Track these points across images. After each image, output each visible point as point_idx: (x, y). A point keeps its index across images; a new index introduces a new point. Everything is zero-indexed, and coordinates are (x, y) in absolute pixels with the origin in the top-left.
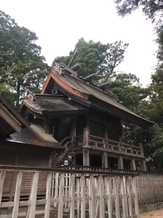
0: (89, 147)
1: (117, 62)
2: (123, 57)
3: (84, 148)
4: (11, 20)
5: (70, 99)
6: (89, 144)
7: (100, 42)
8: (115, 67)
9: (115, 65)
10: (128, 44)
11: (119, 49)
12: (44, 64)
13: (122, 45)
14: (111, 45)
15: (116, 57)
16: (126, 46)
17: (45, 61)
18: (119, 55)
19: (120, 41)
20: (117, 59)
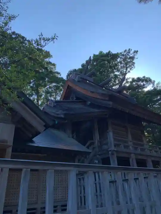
0: (116, 149)
1: (129, 69)
2: (134, 63)
3: (111, 151)
4: (27, 41)
5: (89, 103)
6: (115, 146)
7: (110, 52)
8: (127, 73)
9: (127, 72)
10: (137, 51)
11: (129, 57)
12: (60, 78)
13: (132, 52)
14: (121, 53)
15: (126, 64)
16: (135, 53)
17: (60, 75)
18: (129, 62)
19: (129, 49)
20: (128, 66)
